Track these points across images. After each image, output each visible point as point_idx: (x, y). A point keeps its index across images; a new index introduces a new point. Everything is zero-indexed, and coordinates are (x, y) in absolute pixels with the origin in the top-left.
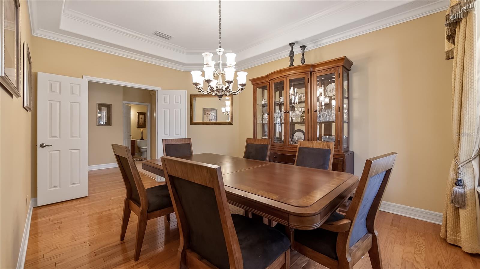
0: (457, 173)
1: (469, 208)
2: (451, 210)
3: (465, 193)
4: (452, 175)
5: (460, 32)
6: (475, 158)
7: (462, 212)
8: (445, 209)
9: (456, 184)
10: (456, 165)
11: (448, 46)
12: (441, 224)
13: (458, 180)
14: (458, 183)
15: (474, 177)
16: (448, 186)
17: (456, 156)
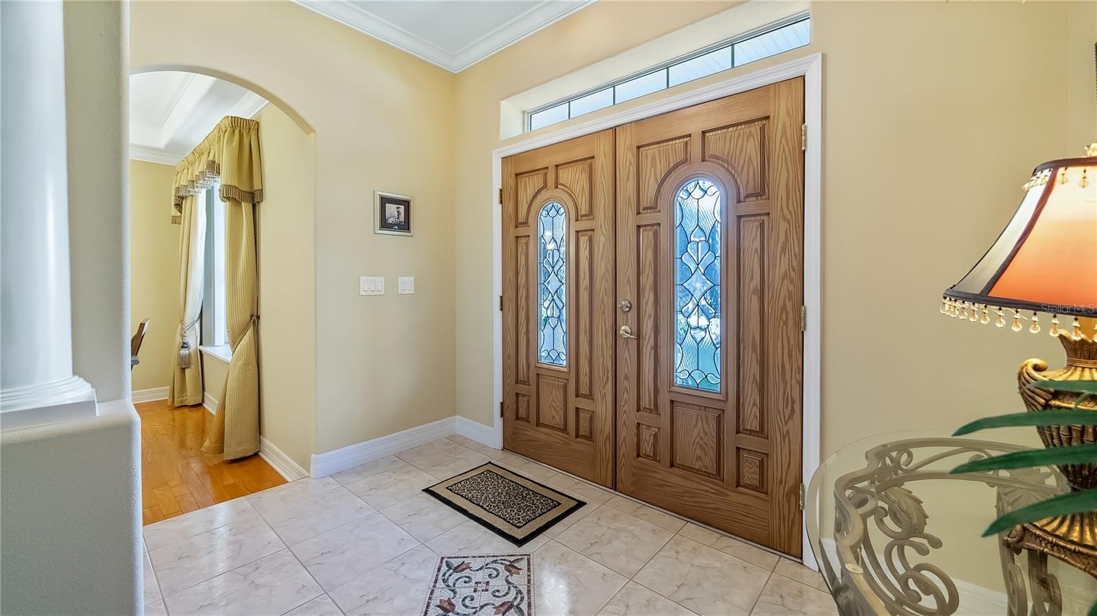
0: (183, 336)
1: (193, 366)
2: (178, 373)
3: (190, 354)
4: (178, 340)
5: (186, 205)
6: (197, 321)
7: (187, 371)
8: (171, 382)
9: (182, 347)
10: (182, 329)
11: (174, 212)
12: (167, 398)
13: (184, 343)
14: (184, 346)
15: (197, 338)
16: (175, 352)
17: (182, 321)
